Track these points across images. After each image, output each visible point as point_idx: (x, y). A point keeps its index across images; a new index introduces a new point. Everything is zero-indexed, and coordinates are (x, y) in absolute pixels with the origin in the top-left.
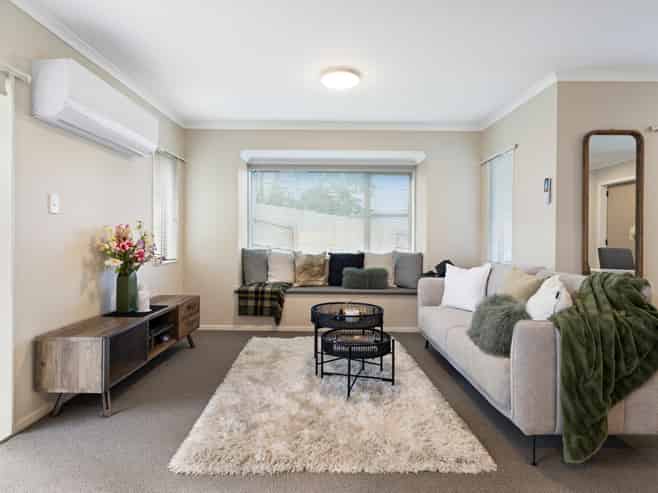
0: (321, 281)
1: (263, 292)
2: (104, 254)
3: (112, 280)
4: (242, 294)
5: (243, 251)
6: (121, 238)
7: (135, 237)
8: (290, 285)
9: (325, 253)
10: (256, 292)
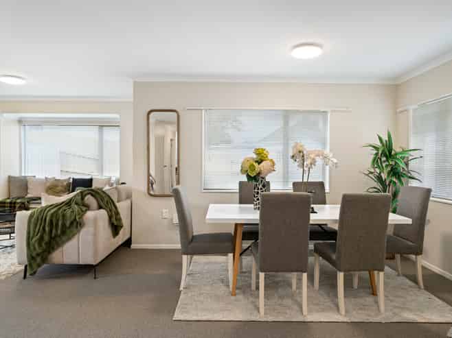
5: (10, 177)
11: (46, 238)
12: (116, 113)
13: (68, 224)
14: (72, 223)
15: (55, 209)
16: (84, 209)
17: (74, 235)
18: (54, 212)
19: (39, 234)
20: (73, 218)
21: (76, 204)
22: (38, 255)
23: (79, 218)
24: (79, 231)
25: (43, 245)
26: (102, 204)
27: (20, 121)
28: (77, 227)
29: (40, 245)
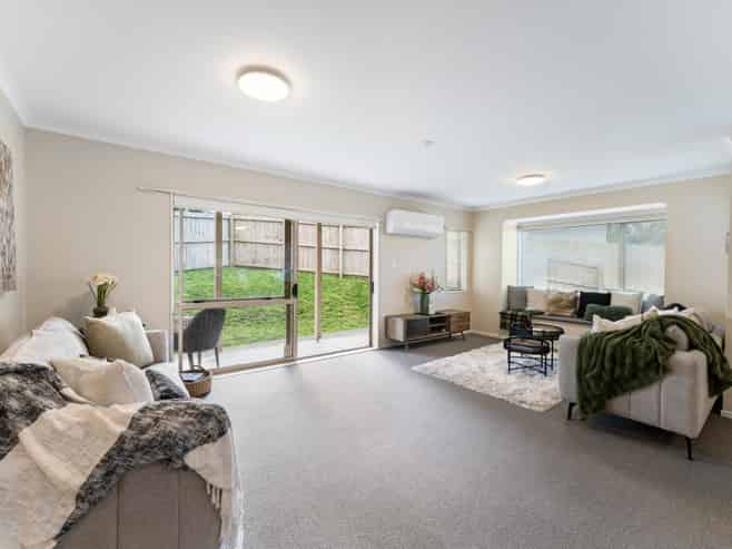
0: (569, 312)
1: (517, 316)
2: (415, 285)
3: (418, 298)
4: (503, 315)
5: (509, 287)
6: (422, 278)
7: (428, 276)
8: (542, 313)
9: (576, 292)
10: (512, 315)
11: (606, 377)
12: (660, 201)
13: (641, 364)
14: (648, 365)
15: (618, 340)
16: (670, 346)
17: (651, 382)
18: (619, 344)
19: (595, 371)
20: (650, 356)
21: (653, 335)
22: (595, 397)
23: (663, 360)
24: (660, 379)
25: (602, 384)
26: (696, 341)
27: (519, 227)
28: (658, 373)
29: (597, 385)
